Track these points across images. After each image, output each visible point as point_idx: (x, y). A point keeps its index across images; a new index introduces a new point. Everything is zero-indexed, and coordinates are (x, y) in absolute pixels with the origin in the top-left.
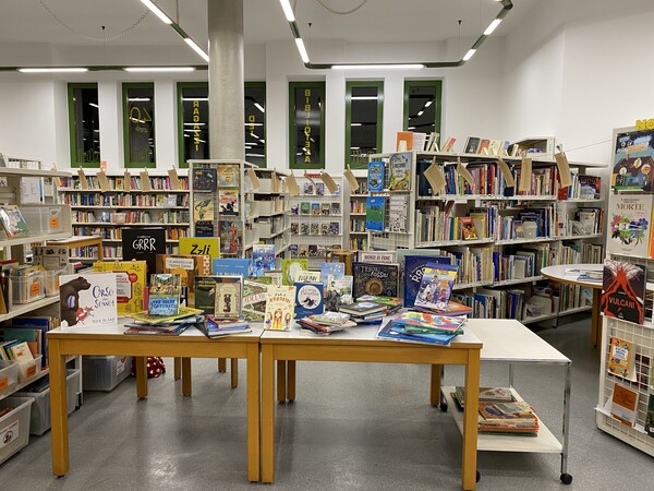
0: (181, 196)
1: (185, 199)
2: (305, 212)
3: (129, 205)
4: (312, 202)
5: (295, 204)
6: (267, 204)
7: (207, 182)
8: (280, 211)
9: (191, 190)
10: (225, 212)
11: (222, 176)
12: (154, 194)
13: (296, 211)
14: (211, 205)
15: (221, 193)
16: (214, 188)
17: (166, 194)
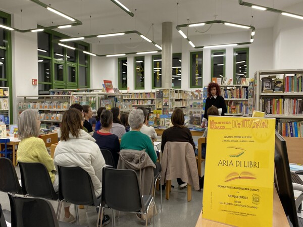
0: (152, 100)
1: (154, 102)
2: (195, 106)
3: (136, 104)
4: (198, 102)
5: (191, 103)
6: (179, 103)
7: (160, 95)
8: (184, 106)
9: (156, 98)
10: (165, 105)
11: (164, 93)
12: (144, 100)
13: (191, 106)
14: (161, 103)
15: (164, 99)
16: (162, 97)
17: (148, 100)
